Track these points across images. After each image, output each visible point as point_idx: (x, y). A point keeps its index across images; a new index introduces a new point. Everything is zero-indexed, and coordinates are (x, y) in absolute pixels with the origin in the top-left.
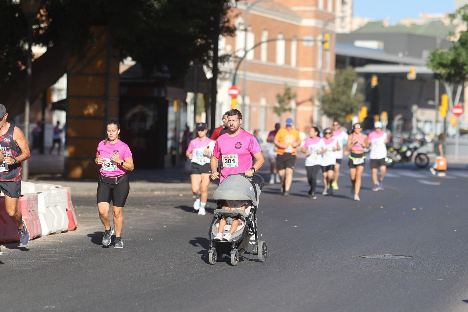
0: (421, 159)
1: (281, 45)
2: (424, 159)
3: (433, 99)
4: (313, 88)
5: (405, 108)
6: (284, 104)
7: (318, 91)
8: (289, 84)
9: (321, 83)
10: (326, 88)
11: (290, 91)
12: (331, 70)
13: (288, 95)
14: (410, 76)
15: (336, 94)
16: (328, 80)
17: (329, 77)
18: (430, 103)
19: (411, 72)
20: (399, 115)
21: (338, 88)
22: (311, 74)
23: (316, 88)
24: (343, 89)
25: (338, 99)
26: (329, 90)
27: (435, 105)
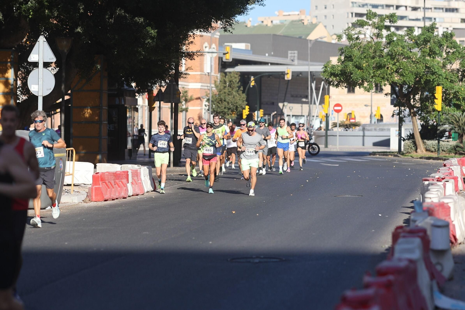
0: (312, 148)
2: (315, 148)
3: (307, 97)
4: (201, 89)
5: (273, 103)
6: (181, 105)
7: (206, 92)
8: (185, 87)
9: (210, 85)
10: (214, 89)
11: (186, 93)
12: (215, 73)
13: (186, 97)
14: (287, 76)
15: (223, 94)
16: (215, 82)
17: (216, 79)
18: (304, 100)
19: (288, 74)
20: (274, 112)
21: (224, 89)
22: (199, 77)
23: (205, 89)
24: (228, 89)
25: (225, 98)
26: (216, 91)
27: (308, 101)
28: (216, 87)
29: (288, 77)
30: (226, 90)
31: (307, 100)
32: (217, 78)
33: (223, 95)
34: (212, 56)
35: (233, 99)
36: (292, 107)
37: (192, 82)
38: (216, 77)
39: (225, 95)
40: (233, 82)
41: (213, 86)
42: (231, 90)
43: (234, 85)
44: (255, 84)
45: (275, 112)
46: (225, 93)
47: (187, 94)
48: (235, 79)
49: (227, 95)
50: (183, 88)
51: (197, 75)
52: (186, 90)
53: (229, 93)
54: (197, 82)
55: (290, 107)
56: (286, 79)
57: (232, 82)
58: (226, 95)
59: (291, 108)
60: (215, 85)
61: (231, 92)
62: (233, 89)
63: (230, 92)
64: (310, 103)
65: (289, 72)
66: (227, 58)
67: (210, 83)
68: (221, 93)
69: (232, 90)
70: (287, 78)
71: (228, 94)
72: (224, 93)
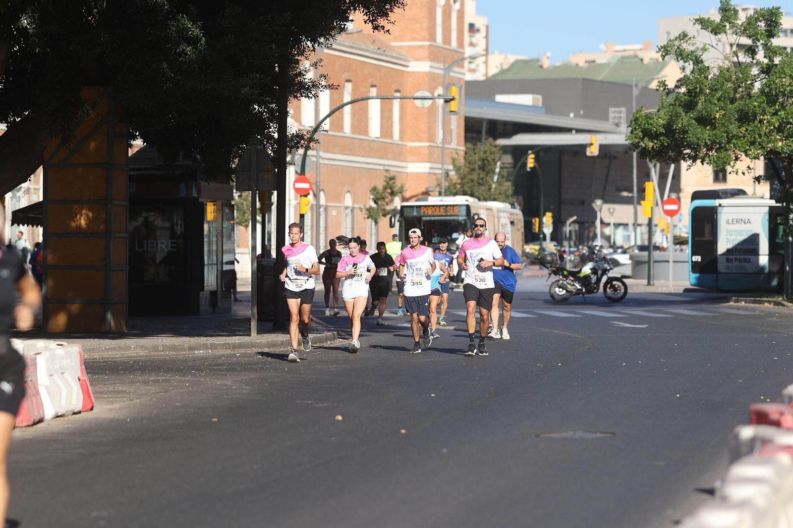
0: (613, 287)
1: (374, 106)
2: (619, 286)
3: (631, 190)
4: (430, 173)
5: (583, 203)
6: (384, 203)
7: (437, 179)
8: (391, 169)
9: (443, 166)
10: (452, 173)
11: (392, 181)
12: (458, 144)
13: (391, 188)
14: (590, 150)
15: (468, 183)
16: (454, 160)
17: (455, 156)
18: (625, 194)
19: (592, 144)
20: (572, 216)
21: (471, 174)
22: (425, 152)
23: (435, 174)
24: (479, 174)
25: (472, 191)
26: (456, 177)
27: (632, 197)
28: (457, 169)
29: (593, 151)
30: (475, 176)
31: (630, 195)
32: (457, 153)
33: (468, 185)
34: (423, 104)
35: (488, 193)
36: (614, 209)
37: (413, 161)
38: (454, 152)
39: (472, 184)
40: (488, 161)
41: (451, 167)
42: (484, 176)
43: (489, 167)
44: (536, 165)
45: (575, 218)
46: (472, 181)
47: (394, 183)
48: (493, 157)
49: (477, 184)
50: (387, 171)
51: (424, 147)
52: (392, 174)
53: (481, 181)
54: (421, 161)
55: (609, 209)
56: (588, 154)
57: (486, 162)
58: (474, 186)
59: (612, 211)
60: (455, 166)
61: (484, 180)
62: (489, 175)
63: (482, 179)
64: (635, 200)
65: (593, 141)
66: (453, 110)
67: (443, 163)
68: (466, 181)
69: (487, 176)
70: (591, 153)
71: (480, 184)
72: (470, 182)
